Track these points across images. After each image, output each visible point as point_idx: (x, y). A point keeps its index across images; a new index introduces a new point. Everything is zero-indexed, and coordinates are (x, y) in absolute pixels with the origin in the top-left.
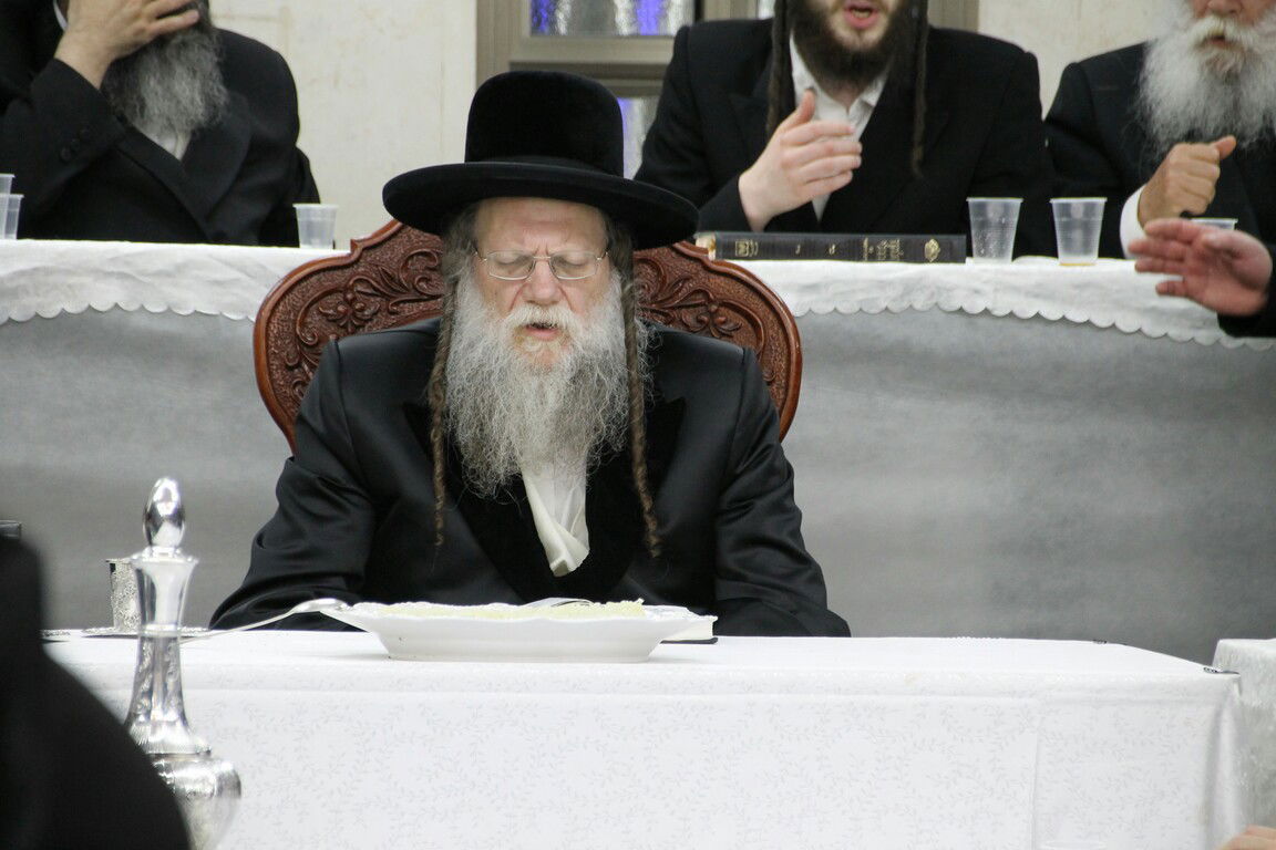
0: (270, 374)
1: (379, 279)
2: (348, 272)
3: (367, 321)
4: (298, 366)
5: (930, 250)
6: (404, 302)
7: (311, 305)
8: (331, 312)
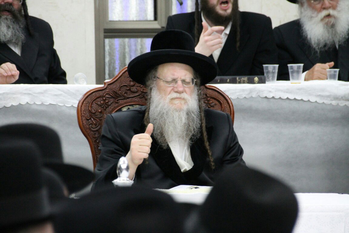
0: (82, 122)
1: (113, 93)
2: (103, 91)
3: (109, 105)
4: (90, 119)
5: (255, 80)
6: (120, 100)
7: (93, 101)
8: (99, 103)
